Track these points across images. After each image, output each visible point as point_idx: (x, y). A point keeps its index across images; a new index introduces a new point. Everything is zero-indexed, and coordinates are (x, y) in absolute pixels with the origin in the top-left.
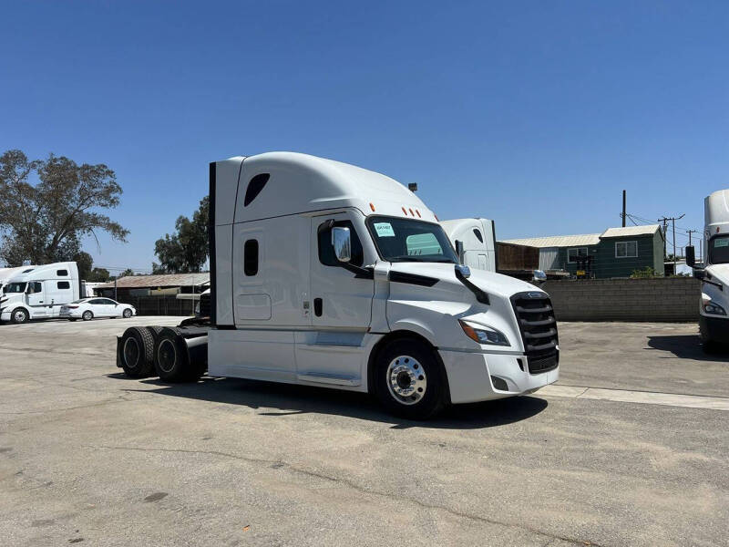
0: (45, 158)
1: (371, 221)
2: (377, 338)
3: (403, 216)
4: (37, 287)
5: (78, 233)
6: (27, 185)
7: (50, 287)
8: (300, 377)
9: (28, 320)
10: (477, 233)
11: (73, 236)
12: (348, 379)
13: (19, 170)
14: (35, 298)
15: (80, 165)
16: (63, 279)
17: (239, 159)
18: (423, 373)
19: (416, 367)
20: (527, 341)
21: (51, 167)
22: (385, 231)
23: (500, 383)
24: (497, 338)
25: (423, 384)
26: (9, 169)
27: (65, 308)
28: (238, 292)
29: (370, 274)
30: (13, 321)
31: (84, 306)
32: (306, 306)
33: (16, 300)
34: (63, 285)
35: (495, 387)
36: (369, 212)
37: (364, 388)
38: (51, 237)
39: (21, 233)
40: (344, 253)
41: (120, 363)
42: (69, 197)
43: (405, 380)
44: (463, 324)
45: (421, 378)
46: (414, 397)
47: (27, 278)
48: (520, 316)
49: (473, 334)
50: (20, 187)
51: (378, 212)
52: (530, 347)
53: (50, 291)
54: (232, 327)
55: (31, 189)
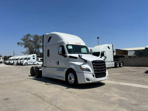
0: (34, 35)
1: (68, 45)
2: (66, 70)
3: (76, 44)
4: (29, 59)
5: (40, 49)
6: (31, 40)
7: (31, 59)
8: (55, 77)
9: (28, 65)
10: (109, 47)
11: (39, 49)
12: (62, 78)
13: (29, 37)
14: (29, 61)
15: (39, 36)
16: (34, 57)
17: (48, 34)
18: (73, 77)
19: (72, 76)
20: (95, 71)
21: (35, 37)
22: (70, 47)
23: (88, 80)
24: (88, 70)
25: (74, 79)
26: (28, 37)
27: (34, 63)
28: (47, 60)
29: (66, 56)
30: (25, 65)
31: (37, 62)
32: (56, 63)
33: (25, 61)
34: (34, 58)
35: (87, 80)
36: (67, 44)
37: (65, 80)
38: (35, 49)
39: (30, 49)
40: (61, 52)
41: (31, 73)
42: (38, 42)
43: (70, 78)
44: (81, 67)
45: (73, 78)
46: (72, 82)
47: (28, 57)
48: (93, 65)
49: (83, 69)
50: (29, 40)
51: (69, 44)
52: (96, 72)
53: (32, 59)
54: (46, 67)
55: (31, 41)
